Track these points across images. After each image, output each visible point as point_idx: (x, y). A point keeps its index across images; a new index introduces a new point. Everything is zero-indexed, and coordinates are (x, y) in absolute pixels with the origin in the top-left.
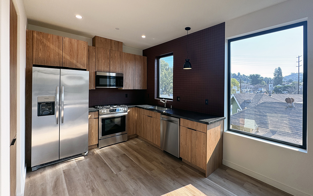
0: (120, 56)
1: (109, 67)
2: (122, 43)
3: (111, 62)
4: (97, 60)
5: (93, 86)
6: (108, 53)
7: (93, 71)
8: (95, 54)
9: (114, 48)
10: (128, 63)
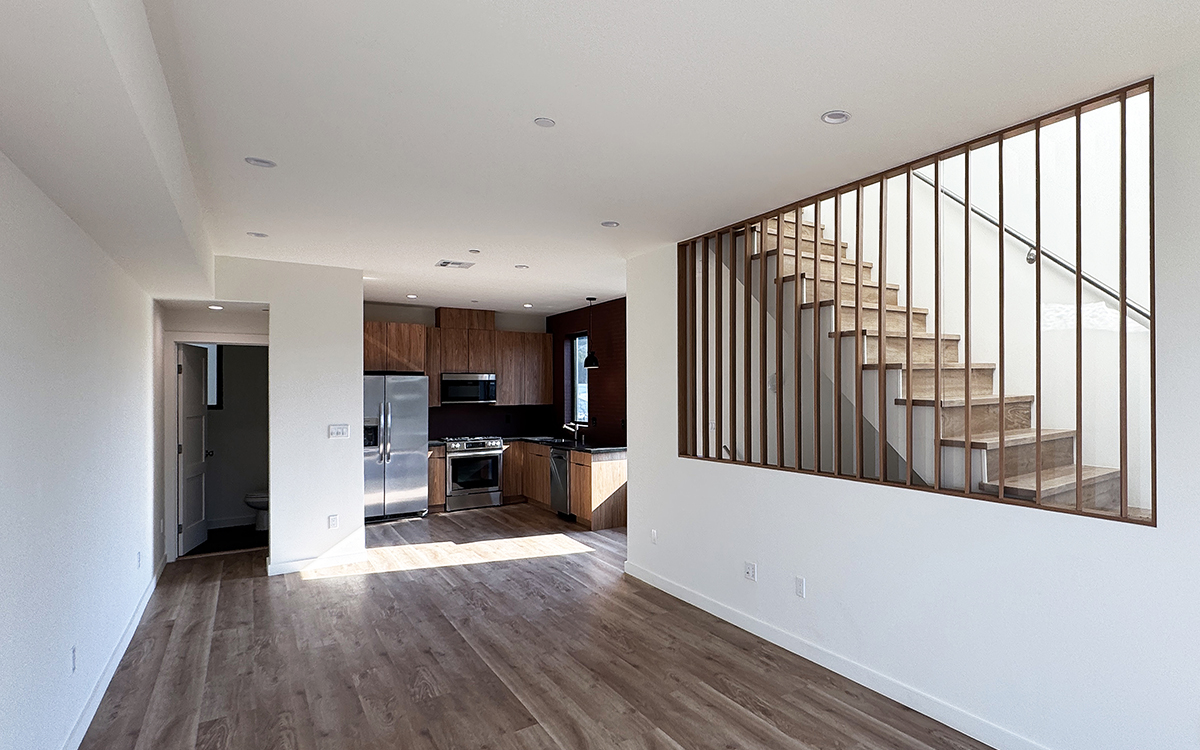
0: (490, 338)
1: (466, 363)
2: (493, 312)
3: (471, 354)
4: (443, 352)
5: (436, 401)
6: (466, 336)
7: (436, 373)
8: (439, 341)
9: (476, 326)
10: (507, 352)
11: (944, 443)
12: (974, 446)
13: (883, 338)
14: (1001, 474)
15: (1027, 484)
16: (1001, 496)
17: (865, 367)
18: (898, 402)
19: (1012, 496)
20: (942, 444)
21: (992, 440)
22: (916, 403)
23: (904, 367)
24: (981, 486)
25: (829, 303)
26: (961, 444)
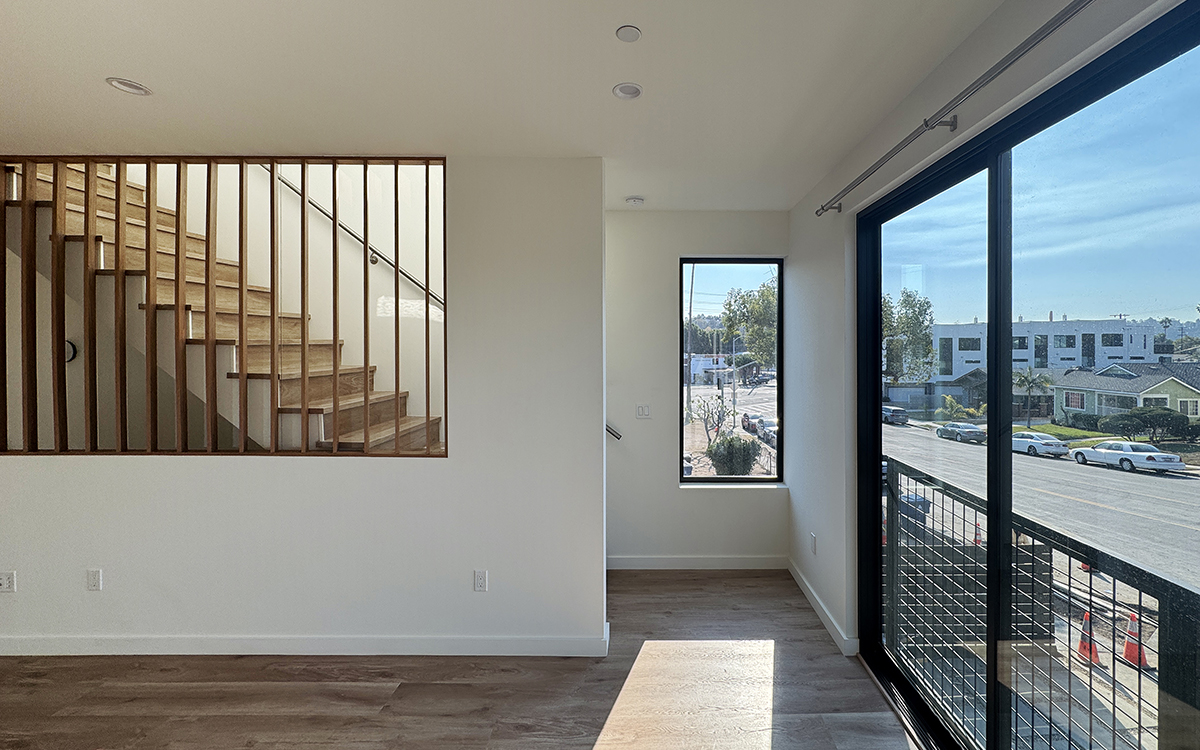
11: (281, 411)
12: (311, 411)
13: (212, 313)
14: (335, 433)
15: (357, 438)
16: (335, 451)
17: (189, 342)
18: (230, 376)
19: (345, 450)
20: (278, 413)
21: (328, 406)
22: (250, 376)
23: (237, 344)
24: (319, 444)
25: (140, 273)
26: (298, 411)
